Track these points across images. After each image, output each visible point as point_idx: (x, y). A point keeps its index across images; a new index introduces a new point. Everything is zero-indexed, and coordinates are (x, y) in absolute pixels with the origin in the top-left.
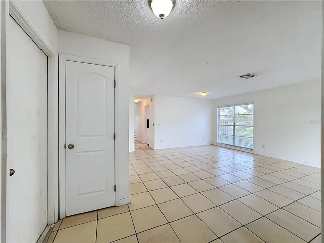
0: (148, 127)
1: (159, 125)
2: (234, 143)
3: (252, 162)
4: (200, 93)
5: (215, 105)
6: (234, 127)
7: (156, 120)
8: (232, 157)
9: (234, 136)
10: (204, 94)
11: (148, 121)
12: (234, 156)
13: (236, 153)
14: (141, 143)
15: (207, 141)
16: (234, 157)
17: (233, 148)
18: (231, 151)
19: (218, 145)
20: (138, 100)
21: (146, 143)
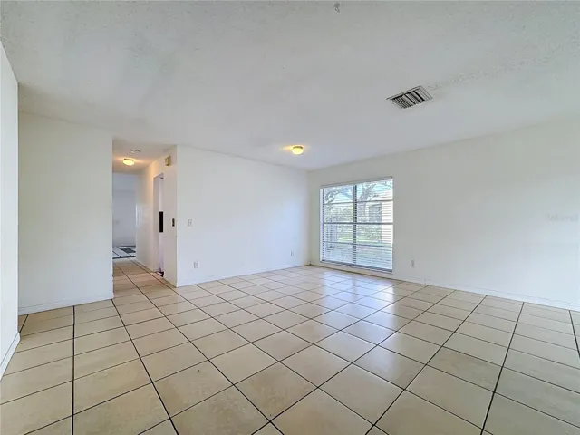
0: (161, 230)
1: (190, 223)
2: (354, 258)
4: (291, 148)
5: (317, 180)
6: (354, 227)
7: (180, 211)
9: (354, 244)
10: (298, 152)
11: (161, 214)
12: (354, 286)
14: (145, 269)
17: (354, 270)
18: (348, 277)
19: (321, 265)
20: (135, 160)
21: (156, 268)
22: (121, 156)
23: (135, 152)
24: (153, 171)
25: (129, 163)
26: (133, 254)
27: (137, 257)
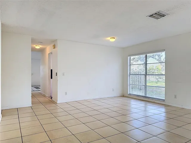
0: (52, 78)
1: (63, 75)
3: (164, 114)
4: (109, 38)
5: (126, 53)
6: (146, 77)
7: (59, 70)
8: (143, 109)
9: (146, 86)
10: (113, 40)
11: (52, 70)
12: (145, 107)
13: (149, 104)
14: (44, 96)
15: (117, 93)
16: (146, 109)
17: (145, 99)
18: (143, 102)
19: (129, 96)
20: (40, 46)
21: (49, 96)
22: (34, 44)
23: (40, 43)
24: (48, 51)
25: (38, 47)
26: (39, 89)
27: (41, 91)
